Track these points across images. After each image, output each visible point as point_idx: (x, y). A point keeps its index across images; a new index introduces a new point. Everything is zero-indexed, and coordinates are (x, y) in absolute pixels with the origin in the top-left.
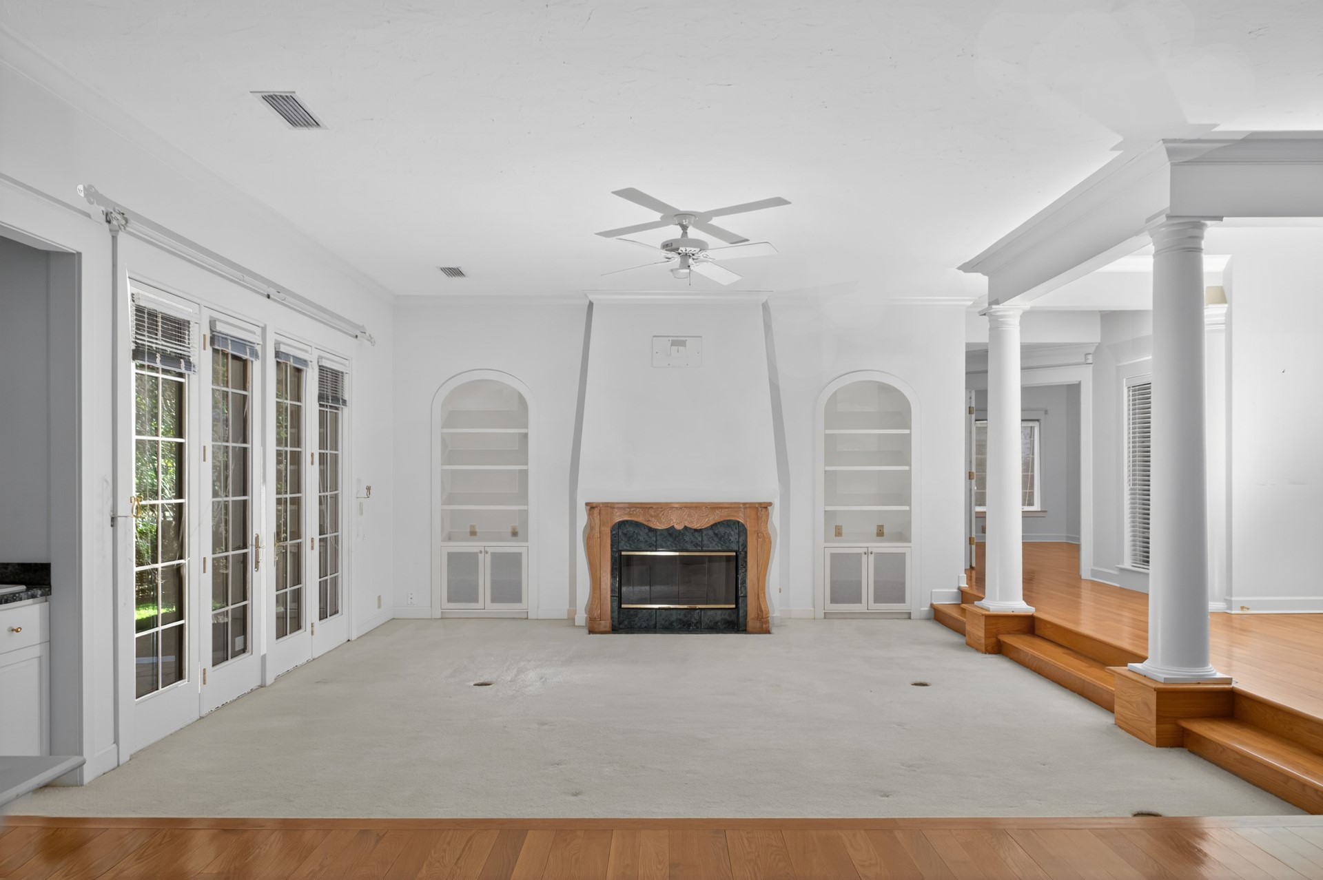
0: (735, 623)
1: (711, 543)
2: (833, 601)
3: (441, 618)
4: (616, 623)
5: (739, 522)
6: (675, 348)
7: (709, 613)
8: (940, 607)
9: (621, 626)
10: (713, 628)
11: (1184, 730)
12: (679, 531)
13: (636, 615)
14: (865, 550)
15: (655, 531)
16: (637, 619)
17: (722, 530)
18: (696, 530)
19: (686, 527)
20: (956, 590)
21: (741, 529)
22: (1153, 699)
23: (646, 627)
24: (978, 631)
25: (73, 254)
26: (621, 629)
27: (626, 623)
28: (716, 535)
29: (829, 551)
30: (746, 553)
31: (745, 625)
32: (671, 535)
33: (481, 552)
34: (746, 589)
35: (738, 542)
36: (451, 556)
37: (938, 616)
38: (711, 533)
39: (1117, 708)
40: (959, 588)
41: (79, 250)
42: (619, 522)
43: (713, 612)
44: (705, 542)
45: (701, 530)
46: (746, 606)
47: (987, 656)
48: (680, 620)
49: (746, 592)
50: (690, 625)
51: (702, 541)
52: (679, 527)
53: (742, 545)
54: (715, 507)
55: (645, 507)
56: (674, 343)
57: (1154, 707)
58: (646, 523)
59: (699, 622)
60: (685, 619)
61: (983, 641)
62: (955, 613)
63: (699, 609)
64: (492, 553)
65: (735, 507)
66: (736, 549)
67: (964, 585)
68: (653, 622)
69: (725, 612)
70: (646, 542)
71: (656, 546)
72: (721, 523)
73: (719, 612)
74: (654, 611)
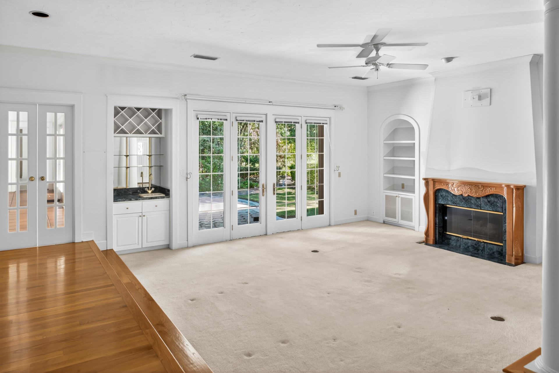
1: (485, 205)
3: (383, 223)
5: (502, 196)
7: (489, 245)
10: (491, 255)
13: (450, 238)
16: (451, 241)
17: (492, 199)
19: (470, 195)
23: (455, 246)
27: (446, 241)
28: (489, 202)
30: (506, 214)
31: (505, 257)
33: (397, 197)
34: (506, 235)
35: (502, 207)
36: (387, 197)
41: (171, 108)
42: (438, 189)
43: (491, 246)
46: (506, 246)
49: (506, 238)
51: (481, 204)
52: (466, 195)
53: (505, 209)
58: (450, 191)
59: (484, 250)
60: (476, 247)
63: (484, 242)
64: (401, 197)
66: (503, 211)
69: (498, 247)
70: (451, 201)
71: (456, 204)
72: (491, 195)
73: (495, 247)
74: (459, 238)
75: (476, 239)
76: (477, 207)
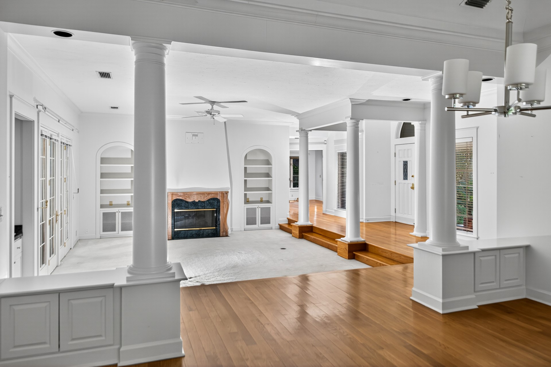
0: (216, 234)
1: (208, 206)
2: (247, 224)
3: (100, 238)
4: (173, 236)
5: (217, 198)
6: (194, 137)
7: (206, 231)
8: (282, 225)
9: (175, 237)
10: (208, 236)
11: (354, 254)
12: (197, 202)
13: (180, 233)
14: (258, 206)
15: (188, 202)
16: (180, 234)
17: (211, 201)
18: (202, 202)
19: (199, 201)
20: (287, 219)
21: (218, 201)
22: (347, 246)
23: (183, 237)
24: (297, 232)
25: (32, 121)
26: (175, 238)
27: (176, 236)
28: (209, 203)
29: (246, 207)
30: (220, 209)
31: (220, 234)
32: (193, 203)
33: (117, 212)
34: (220, 221)
35: (217, 205)
36: (104, 214)
37: (282, 228)
38: (208, 202)
39: (338, 250)
40: (287, 218)
41: (34, 120)
42: (174, 200)
43: (208, 230)
44: (206, 206)
45: (204, 201)
46: (220, 228)
47: (300, 239)
48: (197, 234)
49: (220, 223)
50: (199, 235)
51: (205, 205)
52: (197, 201)
53: (219, 206)
54: (209, 194)
55: (185, 194)
56: (193, 135)
57: (347, 249)
58: (185, 200)
59: (203, 234)
60: (198, 233)
61: (298, 235)
62: (287, 226)
63: (203, 229)
64: (121, 212)
65: (216, 193)
66: (216, 207)
67: (289, 217)
68: (186, 235)
69: (212, 230)
70: (185, 206)
71: (188, 208)
72: (211, 199)
73: (210, 230)
74: (187, 231)
75: (198, 229)
76: (202, 207)
